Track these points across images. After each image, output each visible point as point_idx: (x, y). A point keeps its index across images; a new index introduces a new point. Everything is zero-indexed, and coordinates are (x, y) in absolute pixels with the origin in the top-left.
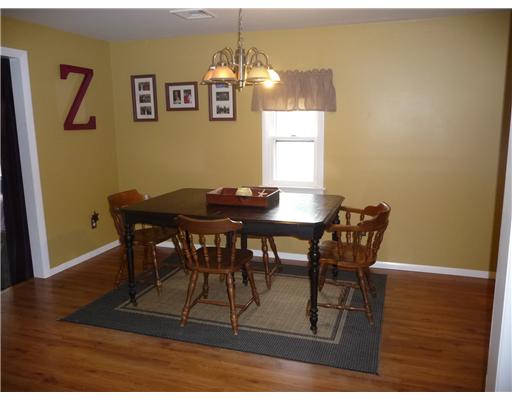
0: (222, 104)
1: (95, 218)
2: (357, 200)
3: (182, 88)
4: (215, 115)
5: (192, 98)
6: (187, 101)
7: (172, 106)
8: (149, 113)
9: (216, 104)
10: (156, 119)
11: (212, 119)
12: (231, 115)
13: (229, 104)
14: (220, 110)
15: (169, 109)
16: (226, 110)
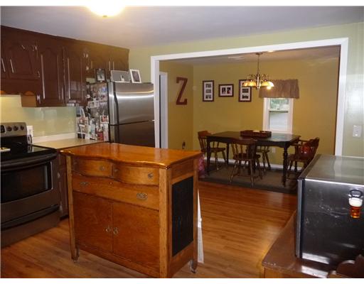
0: (245, 94)
1: (184, 144)
2: (306, 137)
3: (226, 87)
4: (241, 99)
5: (231, 91)
6: (228, 92)
7: (221, 95)
8: (210, 98)
9: (242, 94)
10: (213, 101)
11: (240, 101)
12: (249, 99)
13: (248, 94)
14: (243, 97)
15: (220, 96)
16: (247, 97)
